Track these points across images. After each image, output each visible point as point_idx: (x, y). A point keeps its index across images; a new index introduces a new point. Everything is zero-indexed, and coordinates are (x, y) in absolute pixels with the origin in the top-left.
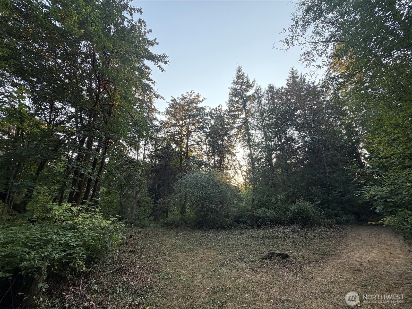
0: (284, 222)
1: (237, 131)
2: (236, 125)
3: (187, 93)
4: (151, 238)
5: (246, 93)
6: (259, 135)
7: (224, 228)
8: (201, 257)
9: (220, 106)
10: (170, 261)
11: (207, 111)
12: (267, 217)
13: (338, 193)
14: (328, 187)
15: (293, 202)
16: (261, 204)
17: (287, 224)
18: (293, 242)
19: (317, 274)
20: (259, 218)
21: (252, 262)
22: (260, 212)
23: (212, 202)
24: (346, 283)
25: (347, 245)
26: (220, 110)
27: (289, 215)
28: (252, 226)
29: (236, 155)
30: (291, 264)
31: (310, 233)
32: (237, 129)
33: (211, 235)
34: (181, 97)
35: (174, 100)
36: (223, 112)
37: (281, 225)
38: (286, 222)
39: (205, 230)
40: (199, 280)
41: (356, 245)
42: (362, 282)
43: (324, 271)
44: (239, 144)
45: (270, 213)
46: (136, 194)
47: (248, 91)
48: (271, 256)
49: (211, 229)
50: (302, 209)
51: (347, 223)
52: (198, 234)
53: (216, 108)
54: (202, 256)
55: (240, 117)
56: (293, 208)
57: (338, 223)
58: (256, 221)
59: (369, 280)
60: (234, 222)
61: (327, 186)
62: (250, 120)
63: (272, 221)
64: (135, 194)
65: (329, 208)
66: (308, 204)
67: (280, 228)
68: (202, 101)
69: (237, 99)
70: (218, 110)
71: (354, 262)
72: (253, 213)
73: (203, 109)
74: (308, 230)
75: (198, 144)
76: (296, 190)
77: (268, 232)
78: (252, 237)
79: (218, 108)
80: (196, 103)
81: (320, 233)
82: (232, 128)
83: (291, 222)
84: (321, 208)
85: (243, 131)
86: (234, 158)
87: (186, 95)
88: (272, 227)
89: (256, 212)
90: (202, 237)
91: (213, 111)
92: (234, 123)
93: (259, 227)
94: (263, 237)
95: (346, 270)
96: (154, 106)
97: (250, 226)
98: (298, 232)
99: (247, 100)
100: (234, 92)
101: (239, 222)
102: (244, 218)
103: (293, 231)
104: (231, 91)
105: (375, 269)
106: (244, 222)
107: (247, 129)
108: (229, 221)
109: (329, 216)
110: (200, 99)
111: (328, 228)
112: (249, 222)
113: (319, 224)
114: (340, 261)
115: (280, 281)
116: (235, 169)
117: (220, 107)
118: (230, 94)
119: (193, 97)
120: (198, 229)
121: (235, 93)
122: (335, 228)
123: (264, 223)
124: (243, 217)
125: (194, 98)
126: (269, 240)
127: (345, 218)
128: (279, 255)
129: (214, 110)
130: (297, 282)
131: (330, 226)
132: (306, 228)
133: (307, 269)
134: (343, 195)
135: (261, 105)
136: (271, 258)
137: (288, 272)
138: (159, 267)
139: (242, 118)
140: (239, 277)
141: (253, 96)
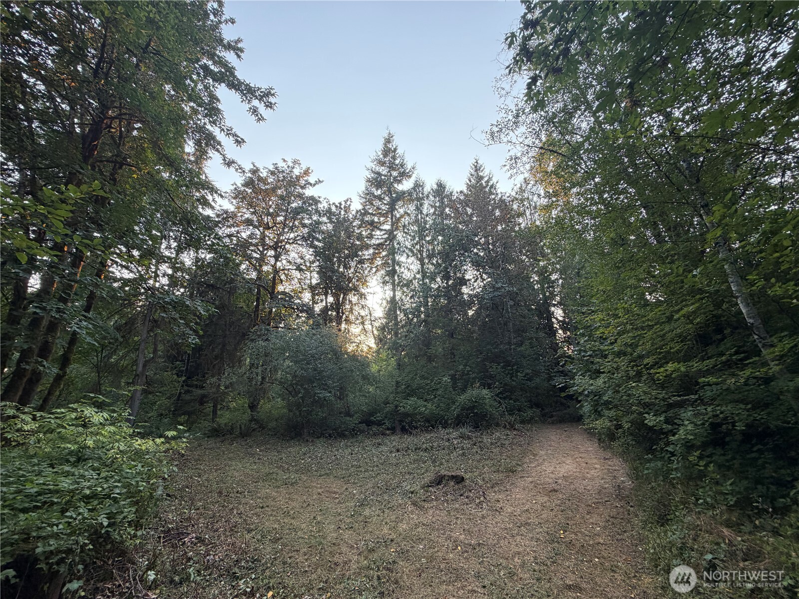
0: (446, 422)
1: (374, 253)
2: (374, 241)
3: (284, 161)
4: (193, 462)
5: (396, 185)
6: (412, 267)
7: (342, 435)
8: (319, 494)
9: (347, 200)
10: (262, 507)
11: (323, 206)
12: (420, 414)
13: (525, 376)
14: (512, 366)
15: (464, 390)
16: (410, 392)
17: (451, 424)
18: (463, 454)
19: (506, 502)
20: (406, 415)
21: (412, 493)
22: (409, 404)
23: (326, 387)
24: (543, 510)
25: (535, 455)
26: (347, 209)
27: (455, 411)
28: (393, 430)
29: (368, 298)
30: (470, 491)
31: (487, 440)
32: (374, 248)
33: (320, 450)
34: (271, 168)
35: (255, 171)
36: (354, 213)
37: (443, 427)
38: (449, 422)
39: (307, 441)
40: (335, 535)
41: (546, 454)
42: (560, 506)
43: (514, 496)
44: (375, 277)
45: (426, 408)
46: (144, 366)
47: (400, 182)
48: (439, 480)
49: (318, 438)
50: (476, 402)
51: (530, 421)
52: (295, 450)
53: (340, 204)
54: (320, 491)
55: (381, 228)
56: (463, 398)
57: (523, 422)
58: (401, 421)
59: (567, 502)
60: (360, 423)
61: (512, 364)
62: (400, 236)
63: (428, 421)
64: (141, 366)
65: (511, 399)
66: (485, 392)
67: (442, 432)
68: (314, 185)
69: (379, 192)
70: (342, 207)
71: (547, 479)
72: (396, 407)
73: (315, 201)
74: (482, 434)
75: (299, 269)
76: (468, 368)
77: (423, 439)
78: (398, 451)
79: (343, 203)
80: (303, 188)
81: (499, 439)
82: (367, 247)
83: (459, 422)
84: (500, 398)
85: (384, 253)
86: (363, 302)
87: (281, 164)
88: (427, 431)
89: (401, 404)
90: (305, 454)
91: (334, 209)
92: (371, 237)
93: (404, 430)
94: (416, 449)
95: (540, 493)
96: (204, 172)
97: (388, 429)
98: (469, 438)
99: (398, 199)
100: (376, 179)
101: (369, 423)
102: (379, 417)
103: (462, 437)
104: (370, 175)
105: (572, 486)
106: (380, 423)
107: (392, 252)
108: (352, 421)
109: (511, 412)
110: (312, 179)
111: (510, 430)
112: (388, 424)
113: (497, 425)
114: (530, 479)
115: (461, 519)
116: (363, 323)
117: (348, 203)
118: (368, 181)
119: (297, 172)
120: (292, 438)
121: (377, 181)
122: (518, 430)
123: (414, 424)
124: (378, 414)
125: (298, 174)
126: (426, 454)
127: (530, 413)
128: (453, 477)
129: (336, 206)
130: (483, 517)
131: (512, 427)
132: (480, 430)
133: (492, 496)
134: (530, 380)
135: (421, 213)
136: (439, 483)
137: (467, 504)
138: (245, 520)
139: (385, 230)
140: (398, 520)
141: (410, 193)
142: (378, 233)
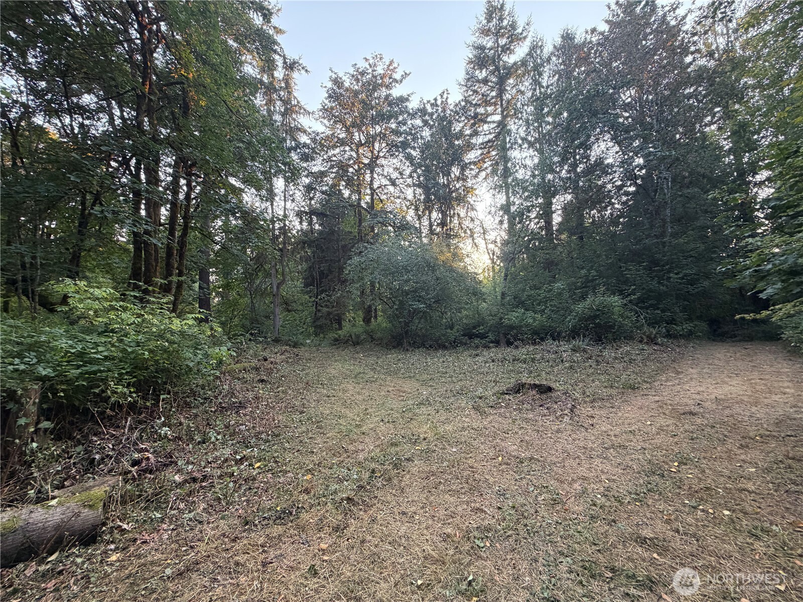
0: (559, 334)
1: (482, 154)
2: (480, 140)
3: (366, 60)
4: (304, 361)
5: (505, 58)
6: (528, 162)
7: (444, 347)
8: (388, 391)
9: (443, 93)
10: (329, 397)
11: (413, 105)
12: (527, 325)
13: (682, 278)
14: (664, 266)
15: (583, 298)
16: (519, 303)
17: (565, 337)
18: (571, 367)
19: (604, 419)
20: (511, 327)
21: (480, 398)
22: (514, 317)
23: (420, 299)
24: (658, 433)
25: (678, 373)
26: (445, 103)
27: (571, 321)
28: (497, 343)
29: (477, 208)
30: (556, 403)
31: (608, 353)
32: (481, 148)
33: (416, 359)
34: (352, 71)
35: (337, 82)
36: (451, 107)
37: (554, 340)
38: (564, 334)
39: (407, 350)
40: (372, 426)
41: (699, 373)
42: (692, 432)
43: (620, 414)
44: (485, 184)
45: (533, 319)
46: (278, 288)
47: (512, 52)
48: (519, 389)
49: (419, 348)
50: (598, 310)
51: (689, 336)
52: (393, 356)
53: (436, 100)
54: (390, 389)
55: (489, 119)
56: (580, 307)
57: (669, 336)
58: (505, 335)
59: (708, 429)
60: (463, 335)
61: (662, 263)
62: (512, 126)
63: (535, 332)
64: (275, 287)
65: (658, 309)
66: (616, 301)
67: (550, 344)
68: (401, 81)
69: (484, 73)
70: (439, 102)
71: (685, 400)
72: (501, 319)
73: (403, 100)
74: (605, 348)
75: (393, 183)
76: (594, 273)
77: (523, 352)
78: (493, 361)
79: (439, 98)
80: (388, 87)
81: (628, 353)
82: (469, 147)
83: (574, 334)
84: (641, 308)
85: (494, 153)
86: (472, 214)
87: (362, 65)
88: (534, 344)
89: (506, 317)
90: (399, 360)
91: (429, 109)
92: (476, 133)
93: (509, 344)
94: (514, 360)
95: (664, 414)
96: (295, 98)
97: (492, 342)
98: (585, 351)
99: (508, 75)
100: (478, 57)
101: (471, 336)
102: (481, 330)
103: (574, 350)
104: (470, 54)
105: (727, 412)
106: (482, 336)
107: (504, 149)
108: (452, 334)
109: (652, 323)
110: (397, 76)
111: (647, 343)
112: (491, 336)
113: (630, 338)
114: (657, 398)
115: (526, 429)
116: (472, 236)
117: (445, 96)
118: (471, 62)
119: (380, 70)
120: (394, 347)
121: (481, 60)
122: (662, 345)
123: (520, 336)
124: (482, 327)
125: (382, 72)
126: (524, 366)
127: (688, 326)
128: (535, 386)
129: (432, 105)
130: (558, 431)
131: (652, 340)
132: (602, 343)
133: (585, 410)
134: (692, 283)
135: (541, 86)
136: (518, 392)
137: (545, 415)
138: (303, 404)
139: (494, 122)
140: (448, 421)
141: (524, 63)
142: (486, 127)
